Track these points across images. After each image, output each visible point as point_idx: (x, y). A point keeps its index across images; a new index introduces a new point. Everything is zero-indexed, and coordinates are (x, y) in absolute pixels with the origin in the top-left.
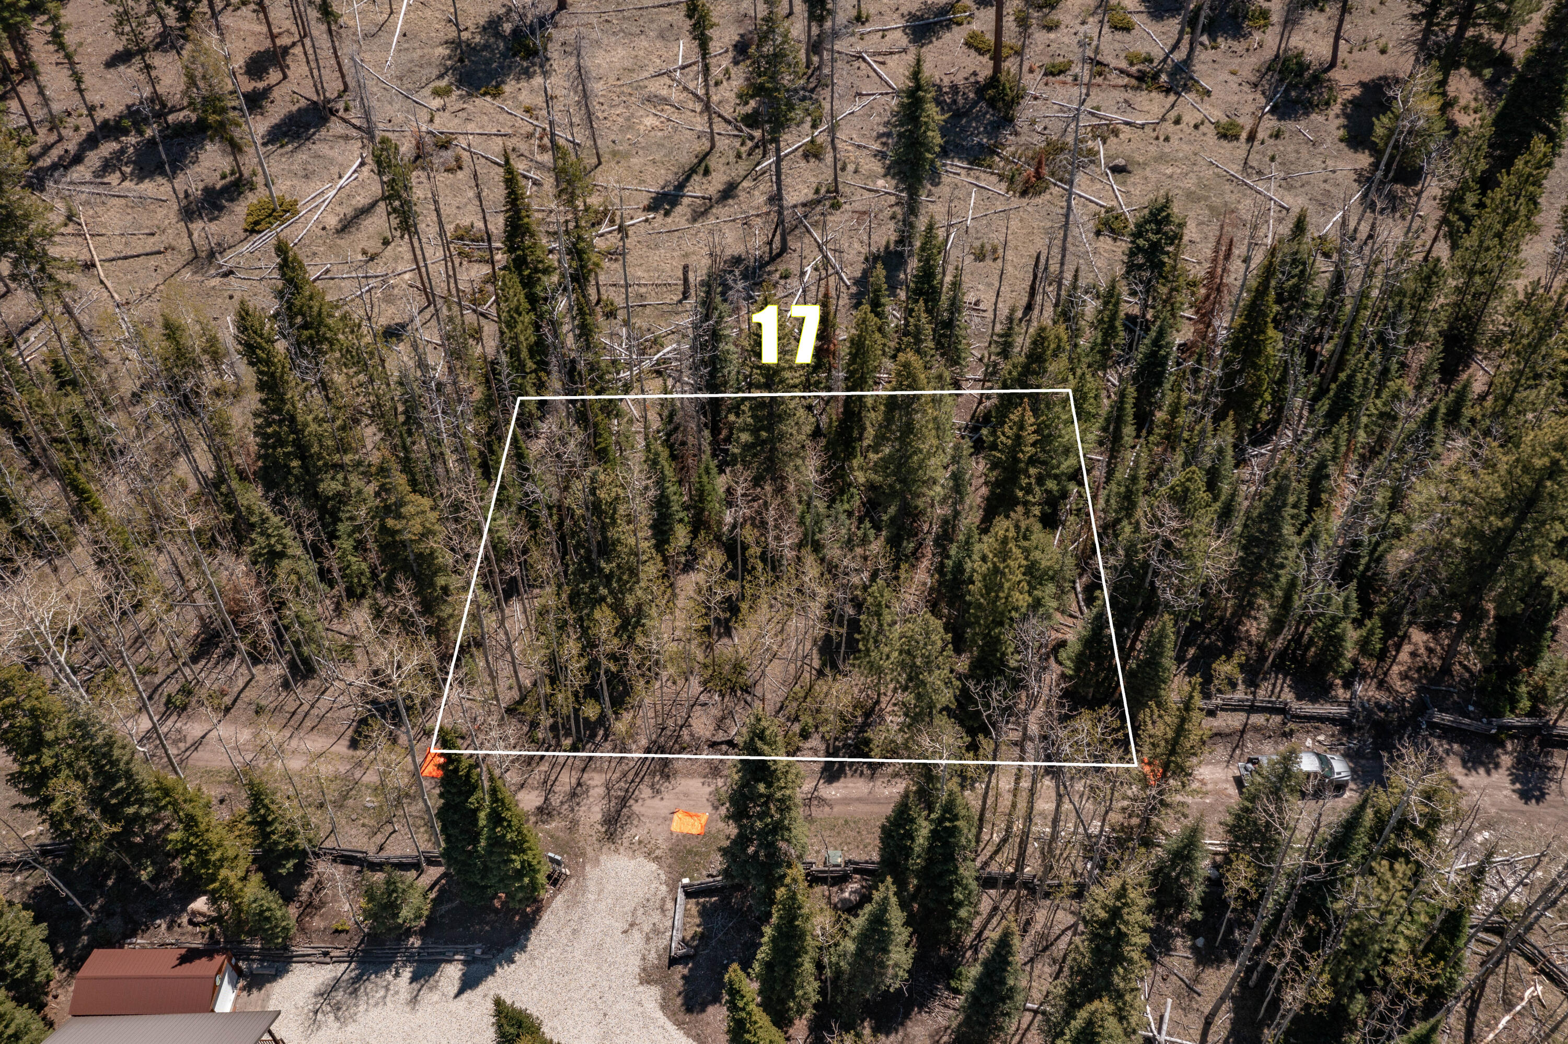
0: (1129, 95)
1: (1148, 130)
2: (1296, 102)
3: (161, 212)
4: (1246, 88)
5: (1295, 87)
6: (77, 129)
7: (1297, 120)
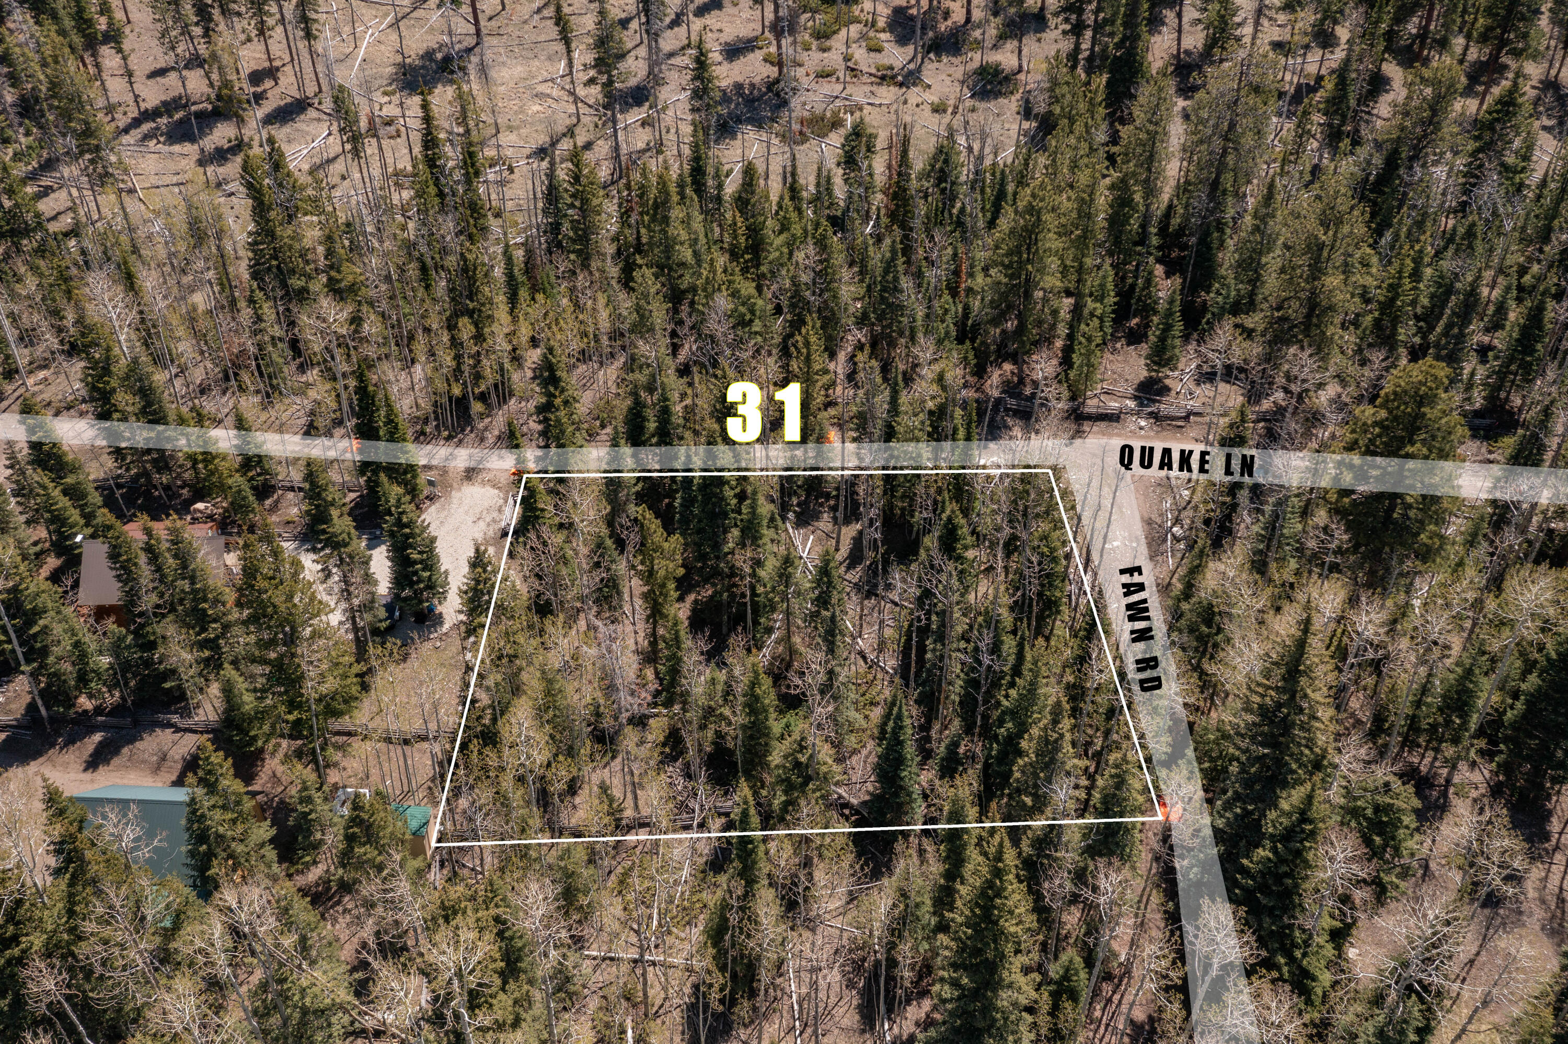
0: (874, 88)
1: (884, 108)
2: (990, 91)
3: (184, 162)
4: (956, 84)
5: (990, 82)
6: (125, 113)
7: (989, 101)
